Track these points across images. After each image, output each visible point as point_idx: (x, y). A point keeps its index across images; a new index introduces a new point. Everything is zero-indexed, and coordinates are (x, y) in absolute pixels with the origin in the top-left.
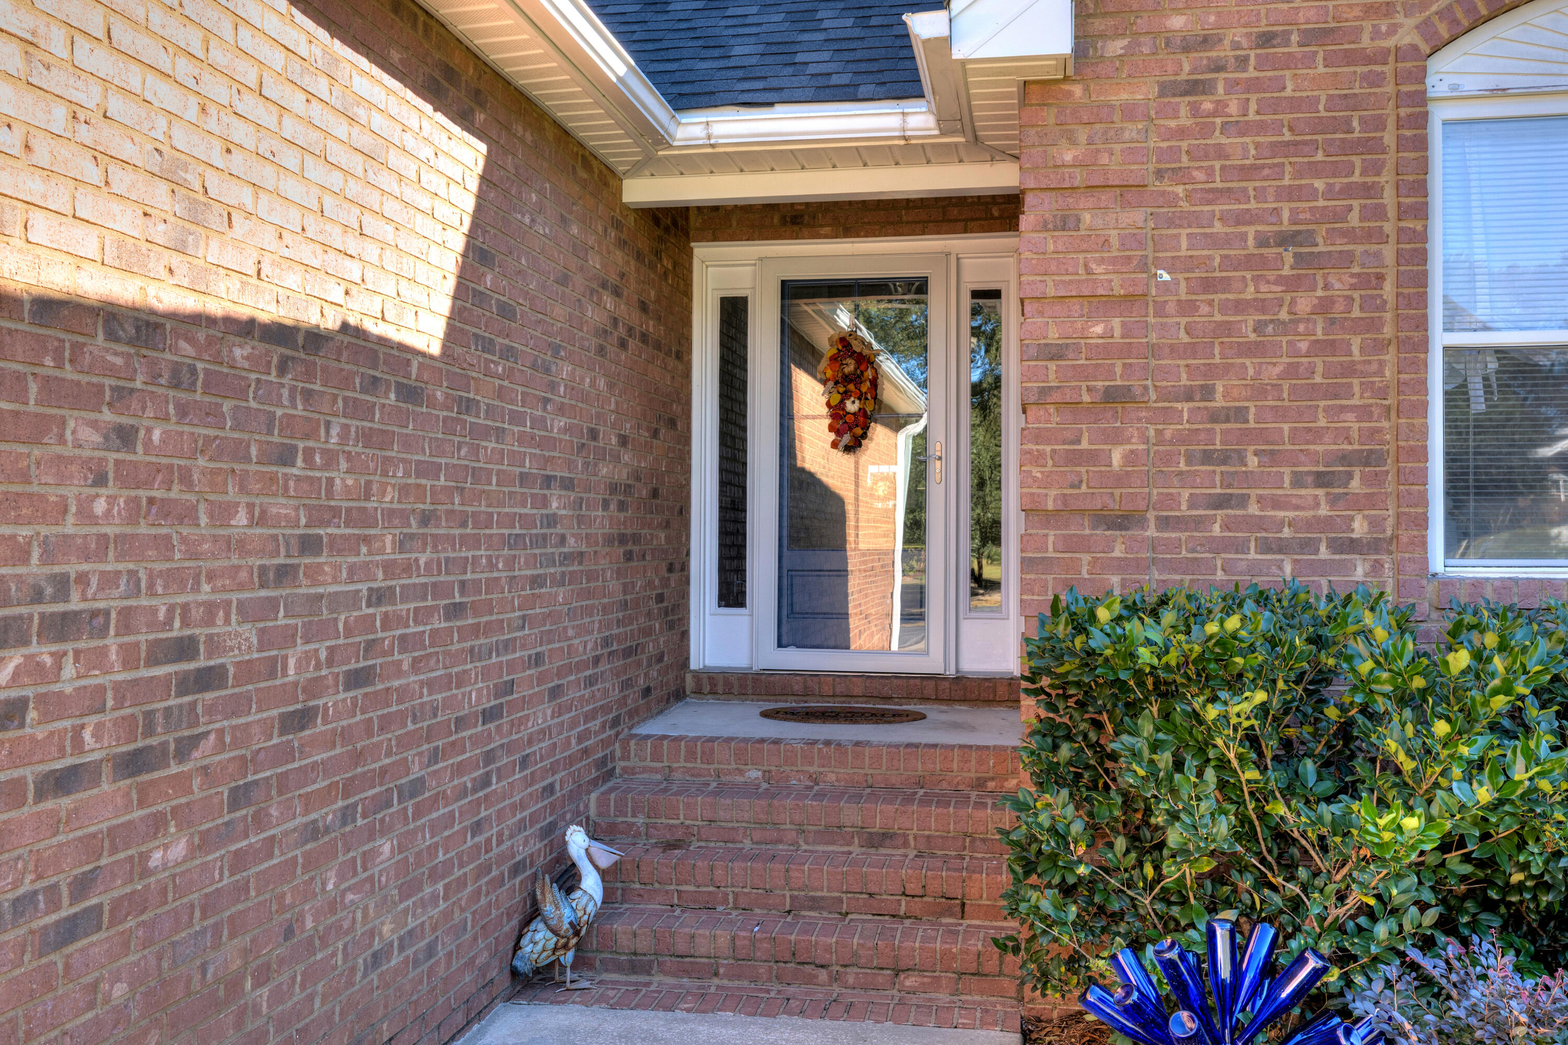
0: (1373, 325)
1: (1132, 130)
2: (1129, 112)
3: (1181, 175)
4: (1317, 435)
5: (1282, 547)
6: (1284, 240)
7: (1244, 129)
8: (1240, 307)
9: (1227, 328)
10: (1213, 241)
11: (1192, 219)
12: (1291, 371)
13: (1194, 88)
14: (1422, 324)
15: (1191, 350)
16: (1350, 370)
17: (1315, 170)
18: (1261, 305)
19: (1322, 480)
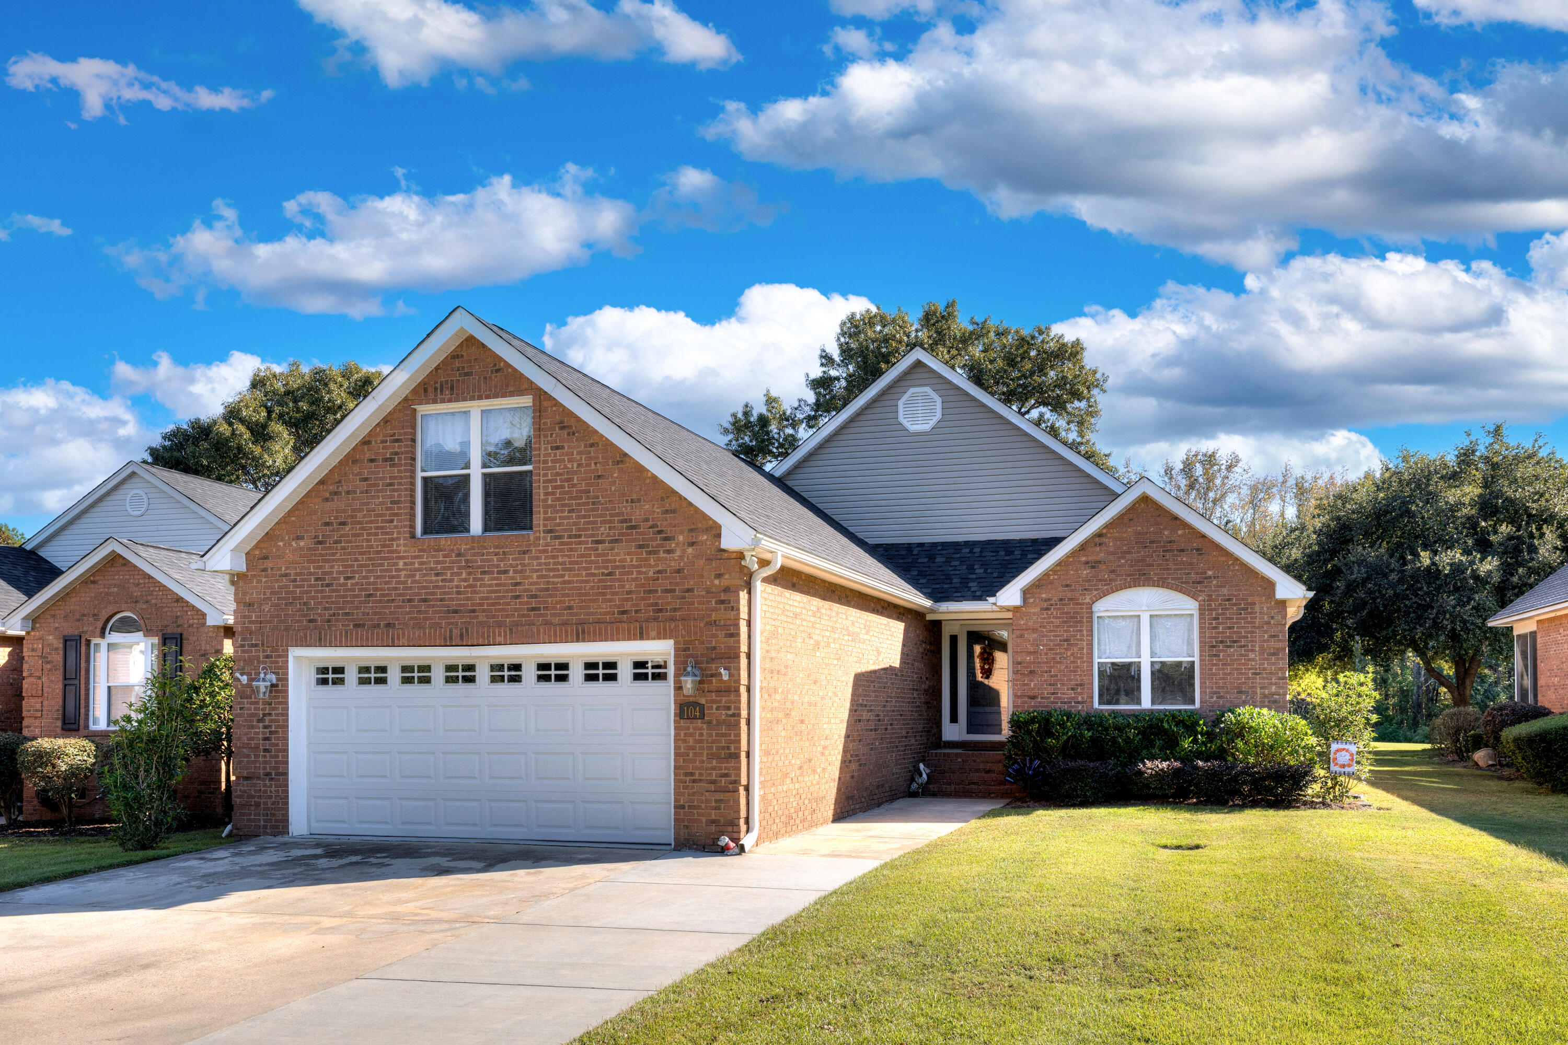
0: (1082, 658)
1: (1035, 618)
2: (1034, 614)
3: (1044, 627)
4: (1071, 680)
5: (1065, 703)
6: (1065, 640)
7: (1057, 618)
8: (1056, 654)
9: (1054, 658)
10: (1051, 640)
11: (1046, 636)
12: (1066, 667)
13: (1047, 609)
14: (1092, 658)
15: (1047, 663)
16: (1077, 667)
17: (1071, 626)
18: (1060, 654)
19: (1073, 689)
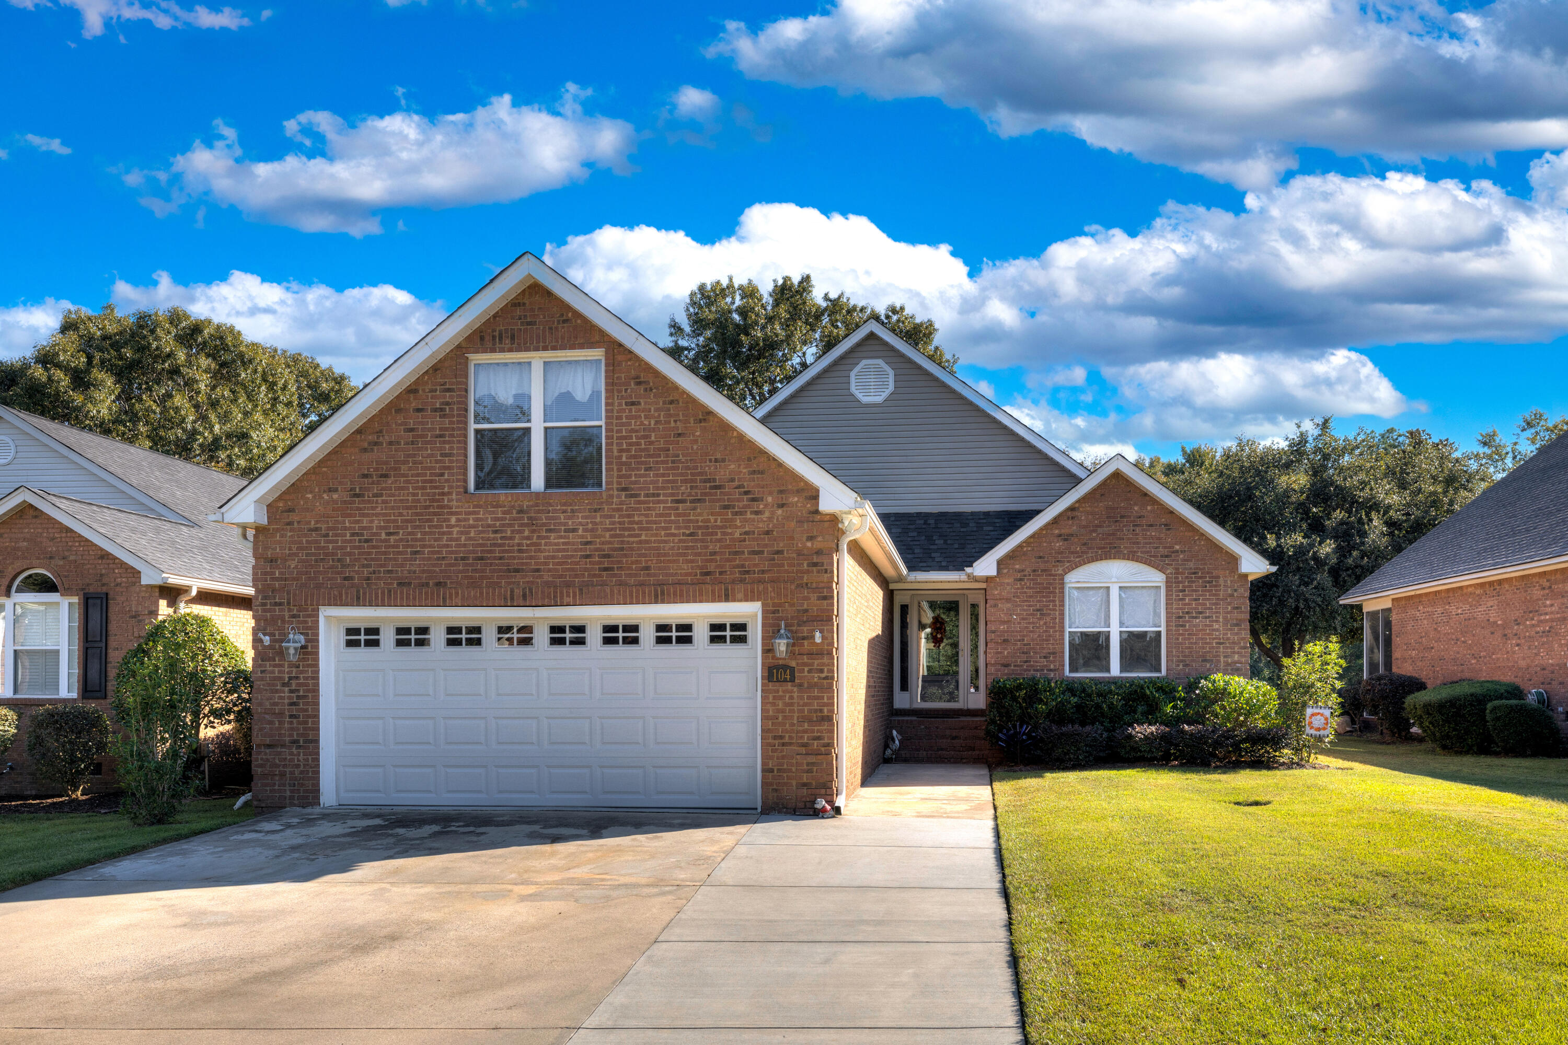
0: (1054, 627)
1: (1008, 588)
2: (1008, 584)
3: (1018, 597)
4: (1044, 648)
5: (1037, 671)
6: (1038, 610)
7: (1030, 588)
8: (1029, 623)
9: (1027, 627)
10: (1024, 610)
11: (1020, 606)
12: (1039, 636)
13: (1021, 580)
14: (1063, 627)
15: (1020, 632)
16: (1050, 636)
17: (1044, 597)
18: (1033, 623)
19: (1045, 657)
